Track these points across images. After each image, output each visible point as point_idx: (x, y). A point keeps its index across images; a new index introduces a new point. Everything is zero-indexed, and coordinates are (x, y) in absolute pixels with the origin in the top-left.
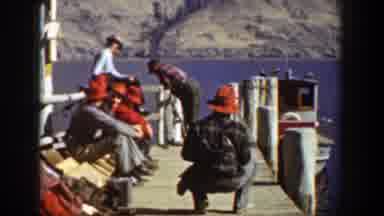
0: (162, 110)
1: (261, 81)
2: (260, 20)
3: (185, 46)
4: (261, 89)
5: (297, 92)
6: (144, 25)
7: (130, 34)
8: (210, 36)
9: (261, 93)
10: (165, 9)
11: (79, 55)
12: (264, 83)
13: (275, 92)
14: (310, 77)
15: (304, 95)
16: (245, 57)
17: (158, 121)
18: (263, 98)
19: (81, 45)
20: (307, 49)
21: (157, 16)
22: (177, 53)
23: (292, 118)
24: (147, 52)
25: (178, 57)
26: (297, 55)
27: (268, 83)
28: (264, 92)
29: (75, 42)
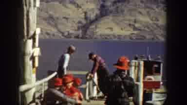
0: (88, 83)
1: (135, 63)
2: (135, 22)
3: (99, 33)
4: (135, 67)
5: (152, 66)
6: (80, 22)
7: (72, 27)
8: (111, 29)
9: (135, 69)
10: (90, 15)
11: (47, 37)
12: (137, 64)
13: (142, 68)
14: (159, 59)
15: (155, 68)
16: (128, 39)
17: (85, 89)
18: (136, 71)
19: (49, 32)
20: (158, 36)
21: (86, 18)
22: (95, 36)
23: (150, 79)
24: (81, 36)
25: (95, 38)
26: (153, 39)
27: (139, 64)
28: (137, 68)
29: (46, 30)
